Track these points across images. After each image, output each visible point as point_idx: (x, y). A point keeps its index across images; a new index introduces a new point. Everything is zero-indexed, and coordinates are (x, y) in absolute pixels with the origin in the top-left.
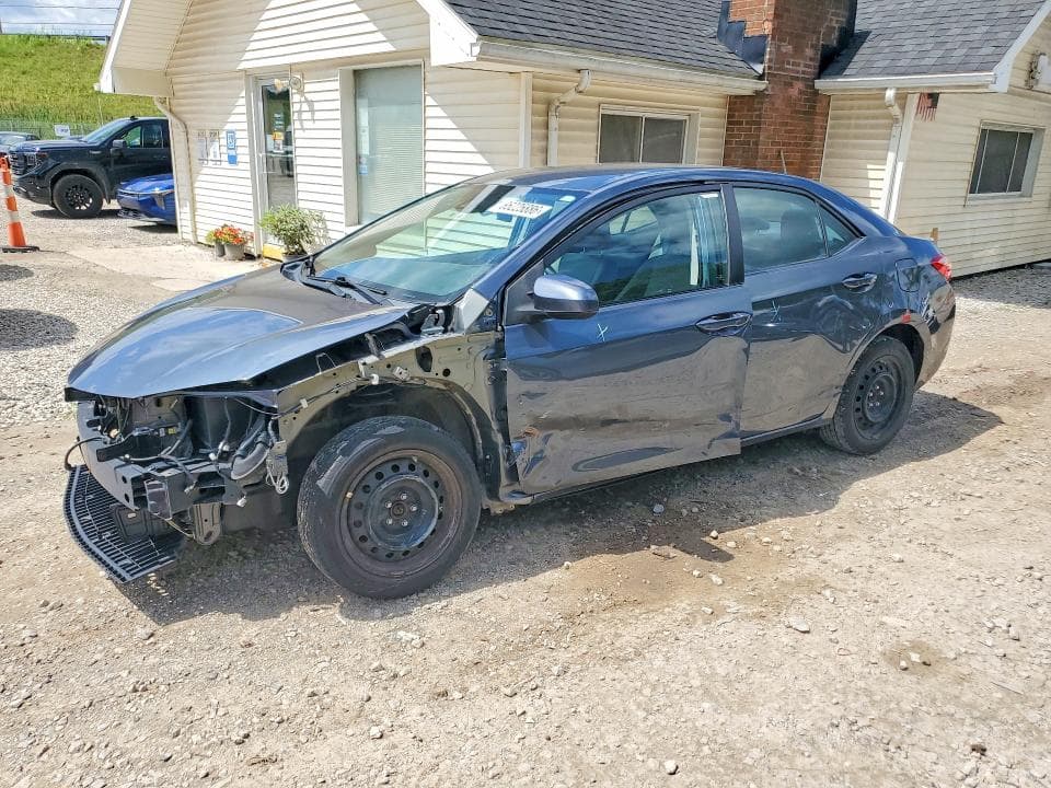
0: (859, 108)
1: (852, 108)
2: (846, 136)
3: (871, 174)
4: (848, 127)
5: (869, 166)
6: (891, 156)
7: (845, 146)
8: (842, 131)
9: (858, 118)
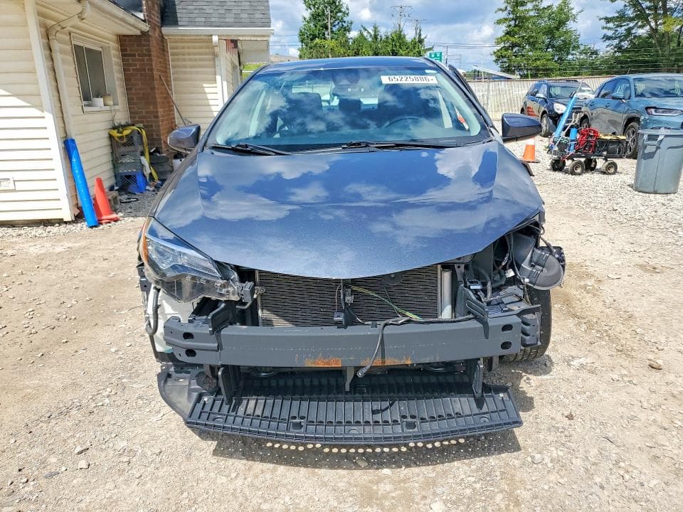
0: (189, 48)
1: (183, 48)
2: (185, 67)
3: (207, 90)
4: (184, 60)
5: (205, 85)
6: (218, 78)
7: (185, 73)
8: (180, 63)
9: (189, 54)
